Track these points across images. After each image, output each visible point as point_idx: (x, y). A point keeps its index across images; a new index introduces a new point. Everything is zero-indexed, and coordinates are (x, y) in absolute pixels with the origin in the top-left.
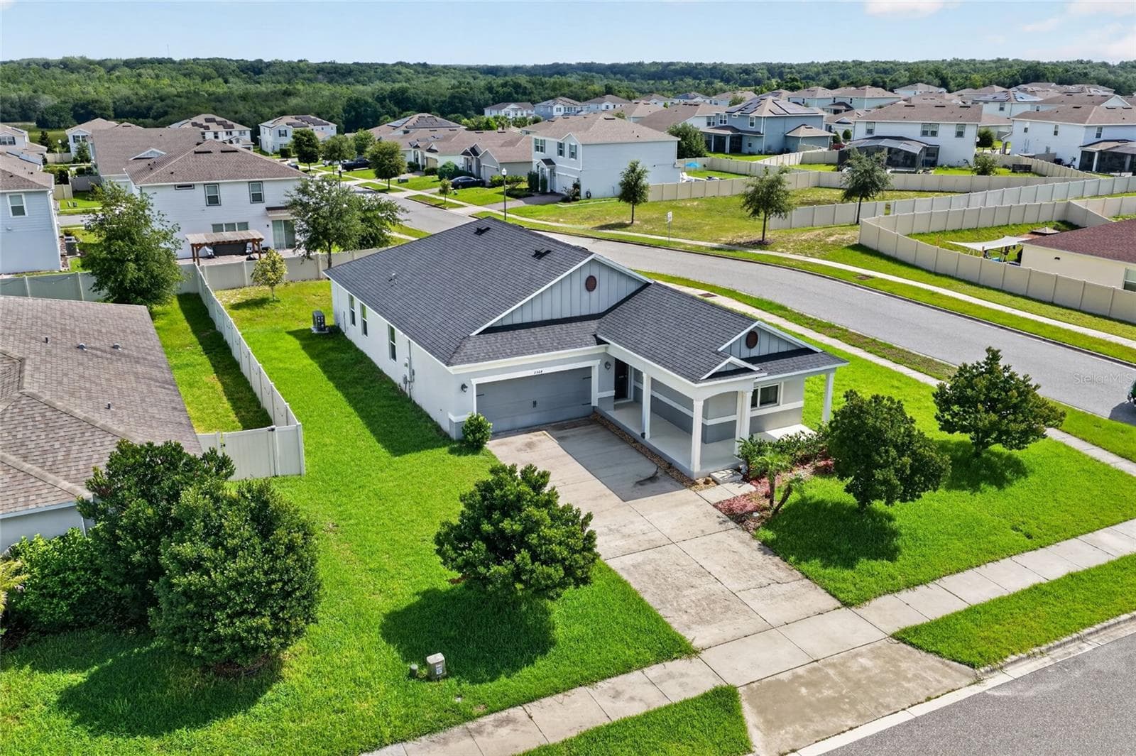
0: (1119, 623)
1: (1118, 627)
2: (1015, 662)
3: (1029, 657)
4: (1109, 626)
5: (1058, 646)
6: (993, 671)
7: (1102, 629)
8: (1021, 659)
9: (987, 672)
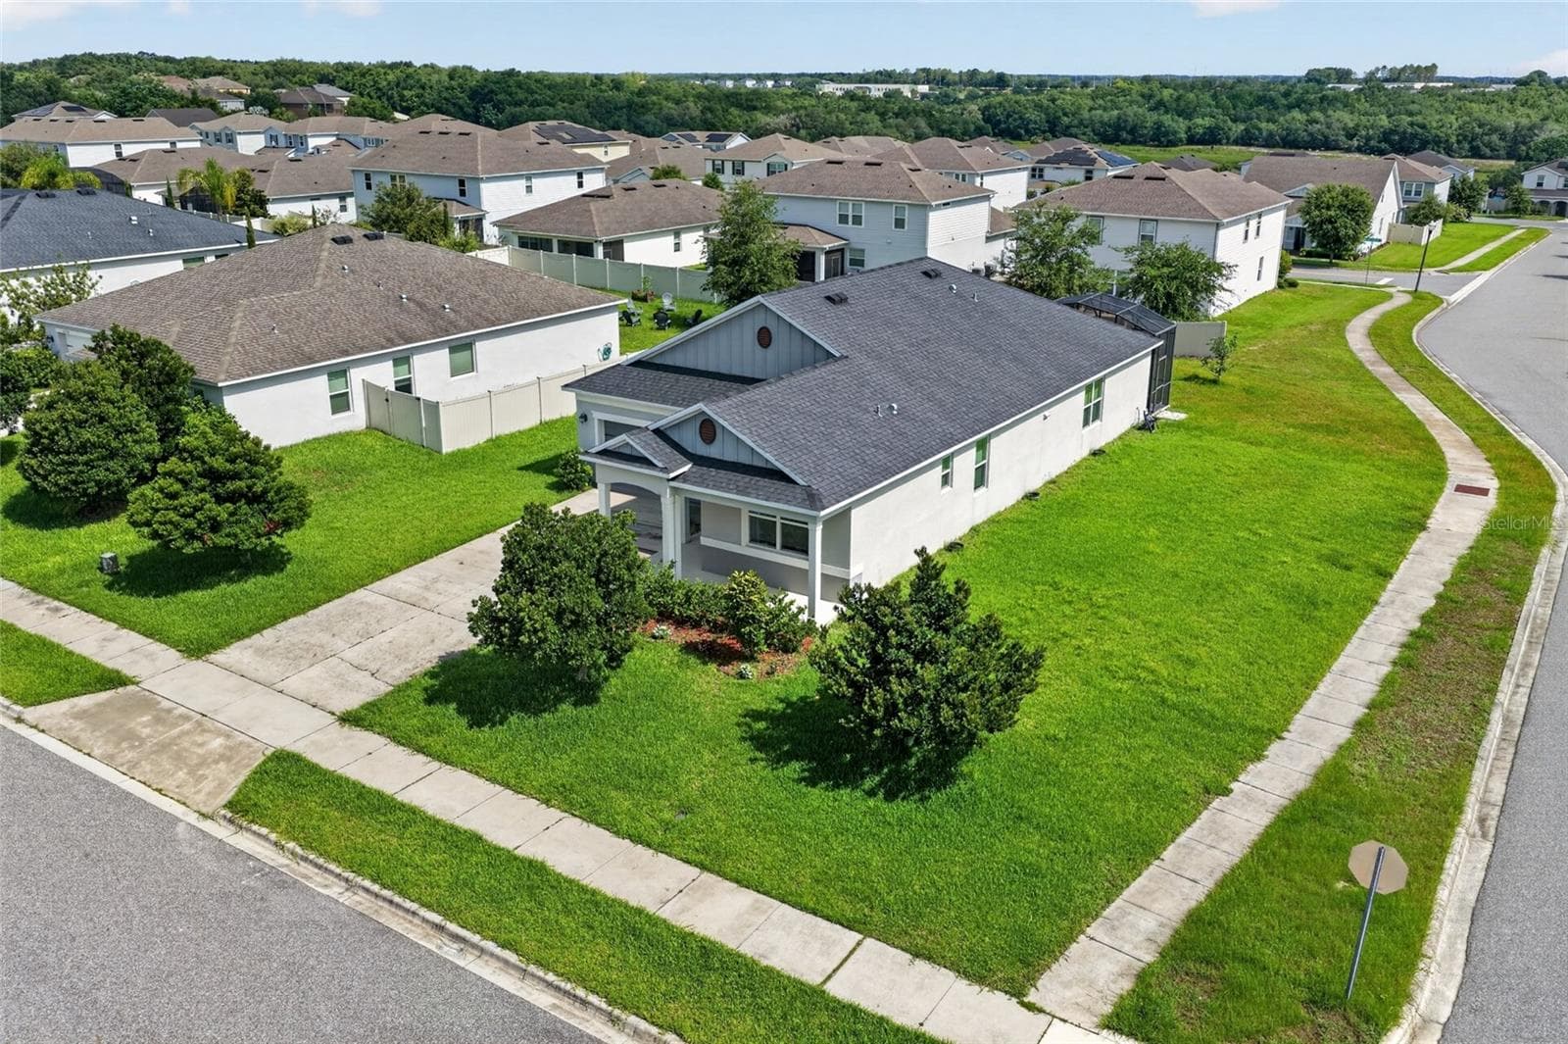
0: (414, 913)
1: (410, 918)
2: (259, 835)
3: (276, 844)
4: (398, 906)
5: (316, 865)
6: (231, 821)
7: (385, 899)
8: (265, 838)
9: (225, 817)
